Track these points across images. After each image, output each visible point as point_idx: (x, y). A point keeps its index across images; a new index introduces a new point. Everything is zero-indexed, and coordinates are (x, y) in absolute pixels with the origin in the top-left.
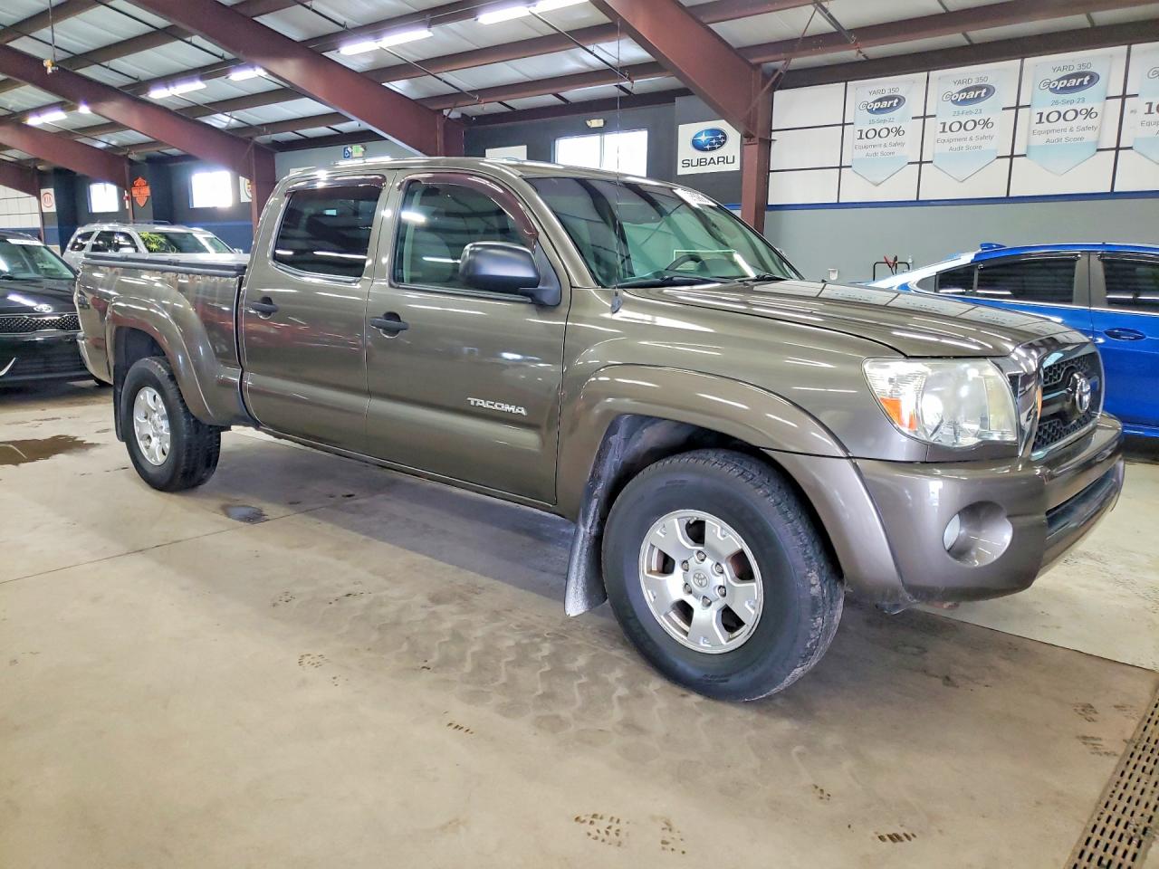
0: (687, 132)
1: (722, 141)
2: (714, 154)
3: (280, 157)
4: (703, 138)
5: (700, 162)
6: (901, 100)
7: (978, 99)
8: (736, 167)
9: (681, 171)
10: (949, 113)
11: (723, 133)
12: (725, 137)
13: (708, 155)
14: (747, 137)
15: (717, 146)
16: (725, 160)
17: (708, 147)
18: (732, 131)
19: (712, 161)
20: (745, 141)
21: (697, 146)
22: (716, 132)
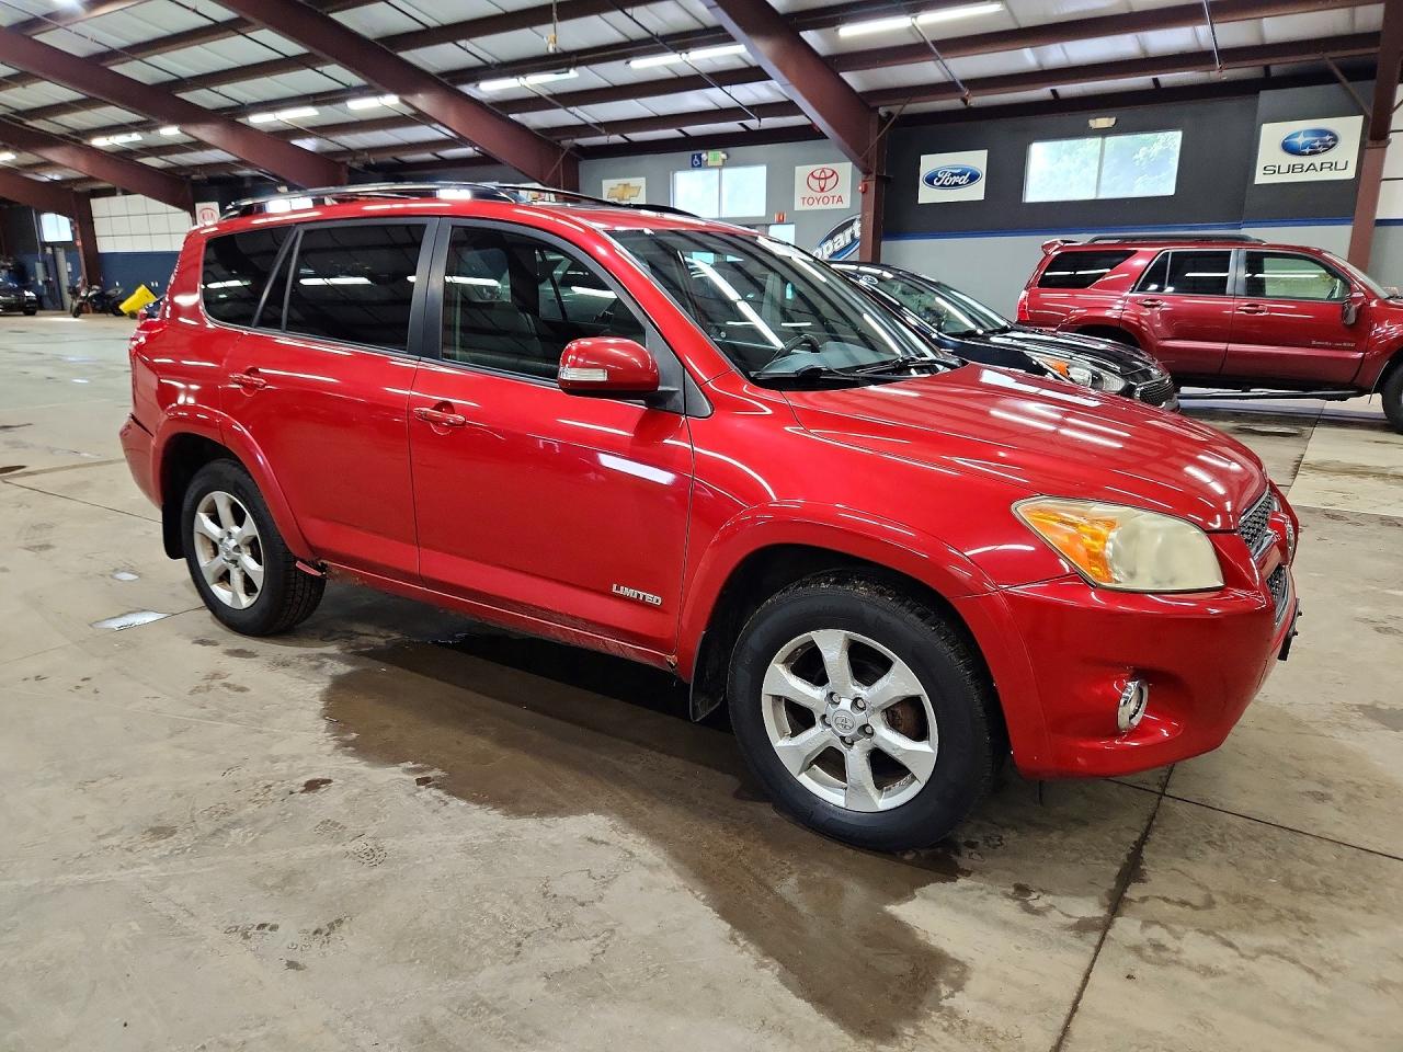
0: (1272, 135)
1: (1330, 143)
2: (1317, 160)
3: (585, 167)
4: (1300, 141)
5: (1292, 169)
8: (1350, 174)
9: (1261, 179)
11: (1331, 134)
12: (1335, 139)
13: (1307, 161)
14: (1373, 138)
15: (1321, 149)
16: (1333, 166)
17: (1307, 150)
18: (1349, 129)
19: (1312, 167)
20: (1369, 144)
21: (1288, 148)
22: (1321, 133)
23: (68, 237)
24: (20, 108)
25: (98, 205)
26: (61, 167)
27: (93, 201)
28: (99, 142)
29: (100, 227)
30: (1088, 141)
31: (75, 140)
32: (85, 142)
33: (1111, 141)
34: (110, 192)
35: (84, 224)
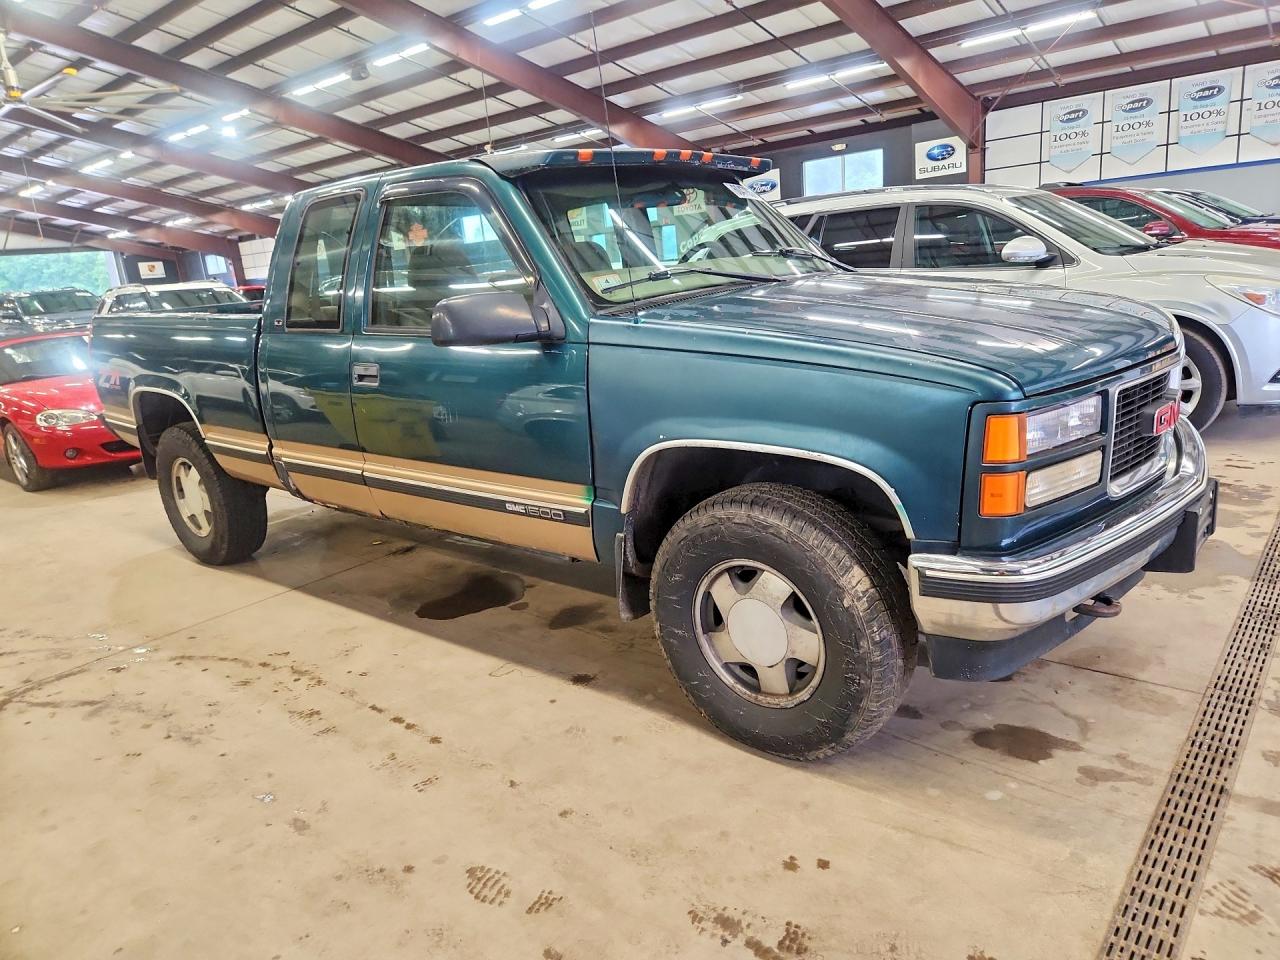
0: (921, 149)
1: (951, 152)
2: (945, 162)
5: (934, 169)
6: (1085, 112)
7: (1142, 107)
8: (963, 169)
9: (919, 176)
10: (1122, 119)
11: (952, 146)
12: (954, 149)
13: (940, 164)
14: (971, 146)
15: (947, 156)
16: (954, 166)
17: (940, 157)
18: (959, 144)
19: (944, 167)
20: (970, 151)
21: (931, 157)
22: (945, 146)
23: (224, 270)
24: (196, 191)
25: (244, 247)
26: (220, 225)
27: (240, 244)
28: (246, 208)
29: (246, 261)
30: (834, 159)
31: (230, 209)
32: (237, 208)
33: (848, 157)
34: (251, 237)
35: (236, 259)
